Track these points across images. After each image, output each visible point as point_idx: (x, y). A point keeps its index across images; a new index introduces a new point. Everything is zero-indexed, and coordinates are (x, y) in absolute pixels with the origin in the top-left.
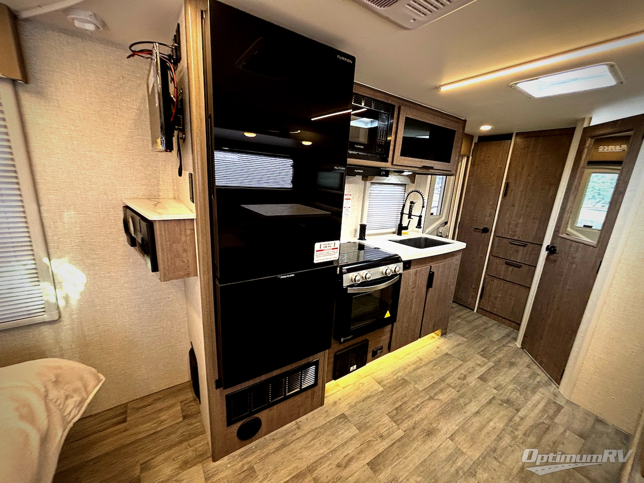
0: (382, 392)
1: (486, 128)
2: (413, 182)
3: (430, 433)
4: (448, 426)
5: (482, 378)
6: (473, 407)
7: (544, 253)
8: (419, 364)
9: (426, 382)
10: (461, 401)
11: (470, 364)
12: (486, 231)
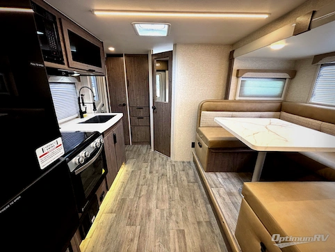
0: (116, 216)
1: (112, 49)
2: (79, 81)
3: (149, 214)
4: (153, 204)
5: (151, 172)
6: (155, 188)
7: (151, 110)
8: (124, 185)
9: (133, 192)
10: (150, 188)
11: (143, 169)
12: (124, 105)
